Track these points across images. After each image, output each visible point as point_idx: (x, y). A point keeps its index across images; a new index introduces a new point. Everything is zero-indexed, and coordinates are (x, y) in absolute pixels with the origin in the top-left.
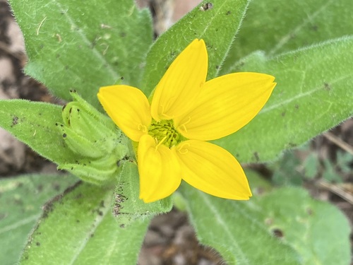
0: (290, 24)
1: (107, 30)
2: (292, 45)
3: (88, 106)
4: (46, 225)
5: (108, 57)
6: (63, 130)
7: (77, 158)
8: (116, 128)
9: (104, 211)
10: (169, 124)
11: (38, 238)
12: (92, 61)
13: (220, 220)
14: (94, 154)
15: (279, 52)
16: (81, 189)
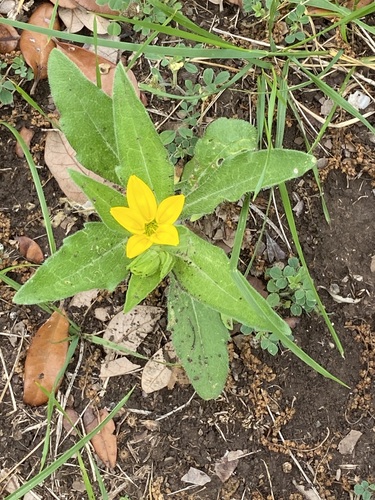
0: (100, 141)
1: (94, 247)
2: (112, 142)
3: (134, 262)
4: (191, 291)
5: (108, 248)
6: (144, 276)
7: (158, 271)
8: (147, 250)
9: (189, 261)
10: (147, 226)
11: (197, 295)
12: (110, 257)
13: (205, 198)
14: (158, 263)
15: (115, 149)
16: (176, 271)
